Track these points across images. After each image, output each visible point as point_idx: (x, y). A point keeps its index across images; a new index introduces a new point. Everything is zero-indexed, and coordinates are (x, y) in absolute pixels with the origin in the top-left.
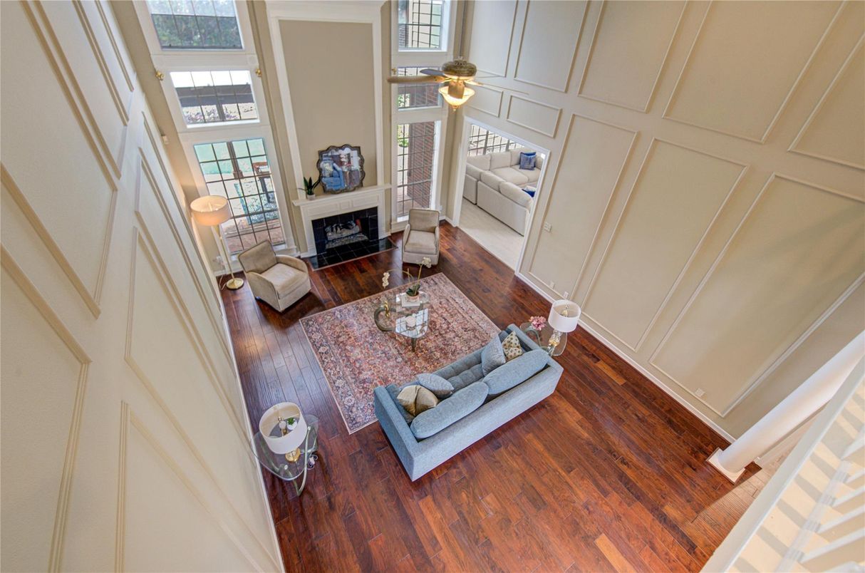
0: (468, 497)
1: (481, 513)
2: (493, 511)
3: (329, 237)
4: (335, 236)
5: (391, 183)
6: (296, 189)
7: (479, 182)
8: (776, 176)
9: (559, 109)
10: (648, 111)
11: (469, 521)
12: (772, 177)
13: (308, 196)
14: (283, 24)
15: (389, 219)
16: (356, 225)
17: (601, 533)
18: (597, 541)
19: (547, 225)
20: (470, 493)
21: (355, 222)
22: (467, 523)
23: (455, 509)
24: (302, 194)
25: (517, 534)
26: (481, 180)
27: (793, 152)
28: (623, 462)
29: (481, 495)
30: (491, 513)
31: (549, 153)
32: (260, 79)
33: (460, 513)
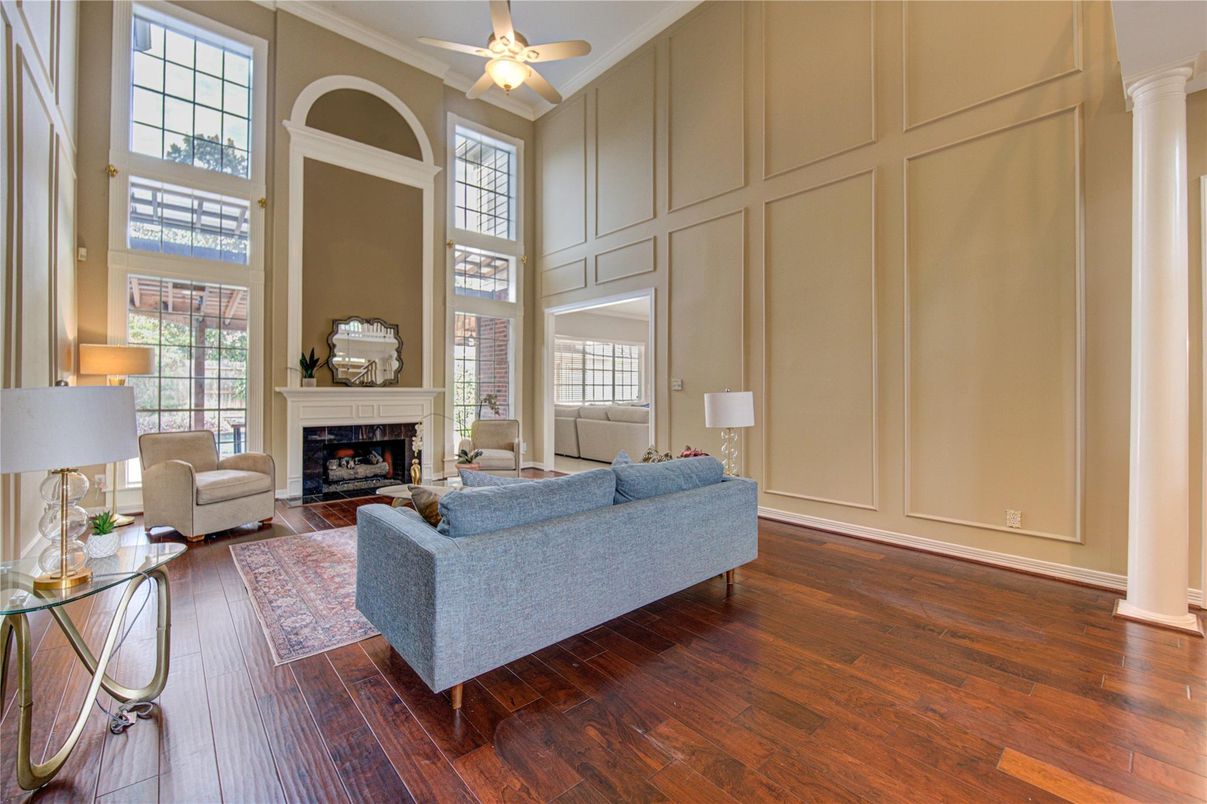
0: (603, 734)
1: (648, 761)
2: (683, 752)
3: (331, 473)
4: (343, 473)
5: (444, 387)
6: (287, 368)
7: (579, 420)
8: (909, 160)
9: (652, 237)
10: (747, 183)
11: (613, 780)
12: (905, 161)
13: (305, 380)
14: (309, 163)
15: (440, 449)
16: (384, 461)
17: (1003, 749)
18: (1003, 765)
19: (676, 384)
20: (610, 726)
21: (383, 456)
22: (610, 787)
23: (570, 762)
24: (294, 377)
25: (770, 788)
26: (580, 417)
27: (911, 130)
28: (954, 634)
29: (643, 725)
30: (680, 756)
31: (653, 291)
32: (262, 212)
33: (584, 769)
